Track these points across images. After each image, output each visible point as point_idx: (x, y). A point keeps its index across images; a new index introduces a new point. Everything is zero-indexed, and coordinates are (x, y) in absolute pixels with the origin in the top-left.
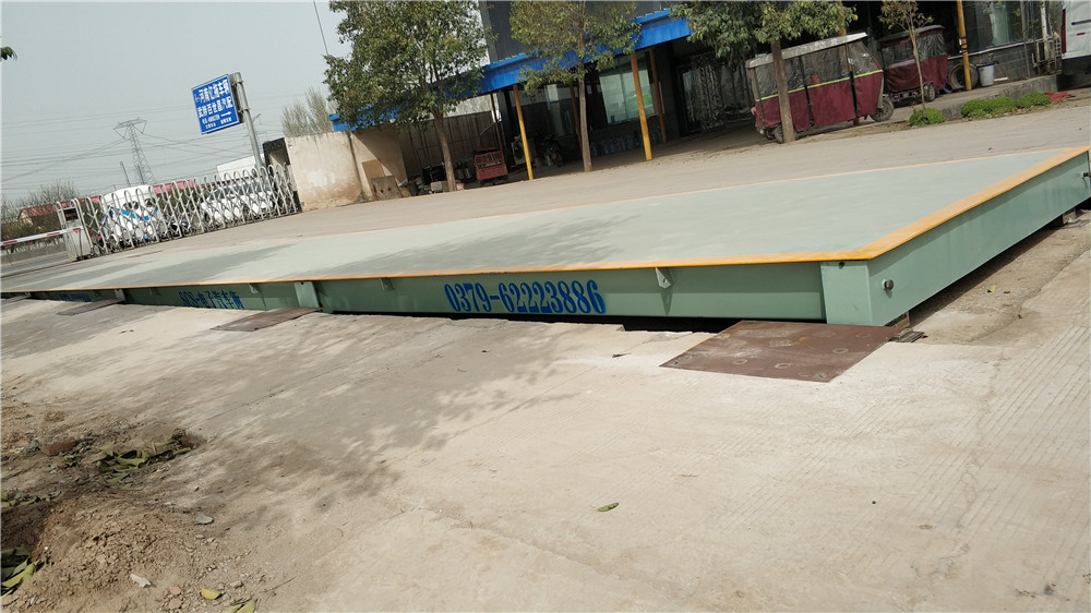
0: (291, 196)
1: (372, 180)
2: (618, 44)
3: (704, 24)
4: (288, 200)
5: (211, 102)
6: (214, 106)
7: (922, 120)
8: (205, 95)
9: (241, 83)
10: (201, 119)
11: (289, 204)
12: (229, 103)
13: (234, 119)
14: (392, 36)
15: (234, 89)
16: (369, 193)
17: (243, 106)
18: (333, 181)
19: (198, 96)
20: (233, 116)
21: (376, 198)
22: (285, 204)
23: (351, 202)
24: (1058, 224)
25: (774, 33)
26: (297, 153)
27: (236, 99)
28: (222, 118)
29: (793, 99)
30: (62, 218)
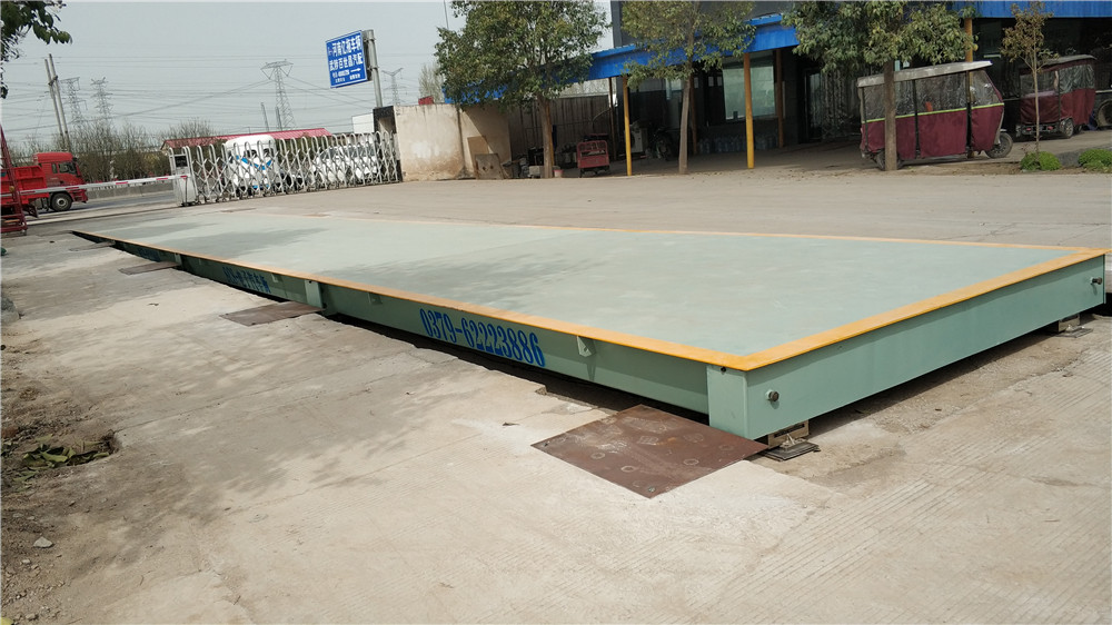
0: (395, 166)
1: (475, 156)
2: (728, 45)
3: (812, 36)
4: (391, 167)
5: (343, 56)
6: (345, 61)
7: (1033, 165)
8: (338, 49)
9: (373, 40)
10: (331, 73)
11: (391, 173)
12: (359, 59)
13: (362, 77)
14: (502, 16)
15: (366, 46)
16: (471, 169)
17: (373, 64)
18: (437, 153)
19: (331, 49)
20: (361, 72)
21: (477, 176)
22: (387, 172)
23: (452, 176)
24: (1051, 330)
25: (883, 54)
26: (405, 122)
27: (367, 56)
28: (351, 74)
29: (901, 125)
30: (173, 163)
